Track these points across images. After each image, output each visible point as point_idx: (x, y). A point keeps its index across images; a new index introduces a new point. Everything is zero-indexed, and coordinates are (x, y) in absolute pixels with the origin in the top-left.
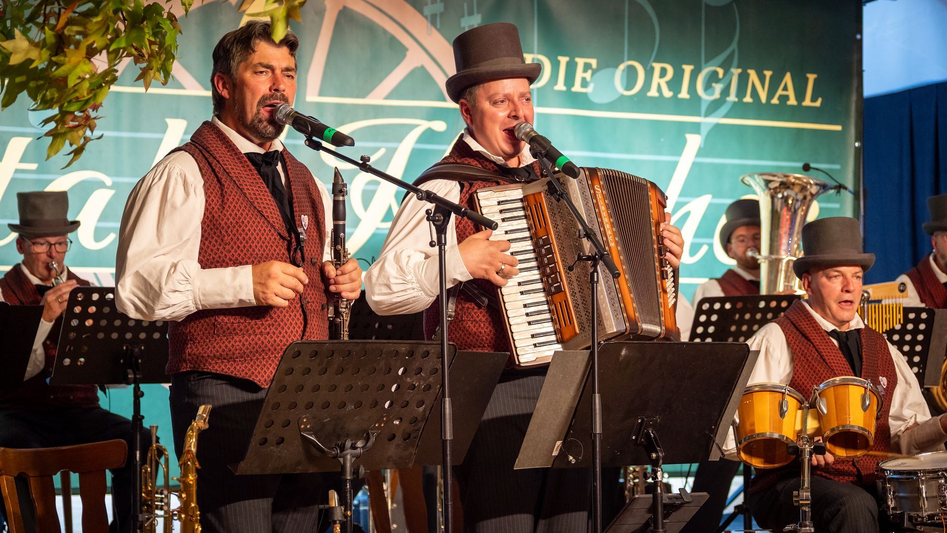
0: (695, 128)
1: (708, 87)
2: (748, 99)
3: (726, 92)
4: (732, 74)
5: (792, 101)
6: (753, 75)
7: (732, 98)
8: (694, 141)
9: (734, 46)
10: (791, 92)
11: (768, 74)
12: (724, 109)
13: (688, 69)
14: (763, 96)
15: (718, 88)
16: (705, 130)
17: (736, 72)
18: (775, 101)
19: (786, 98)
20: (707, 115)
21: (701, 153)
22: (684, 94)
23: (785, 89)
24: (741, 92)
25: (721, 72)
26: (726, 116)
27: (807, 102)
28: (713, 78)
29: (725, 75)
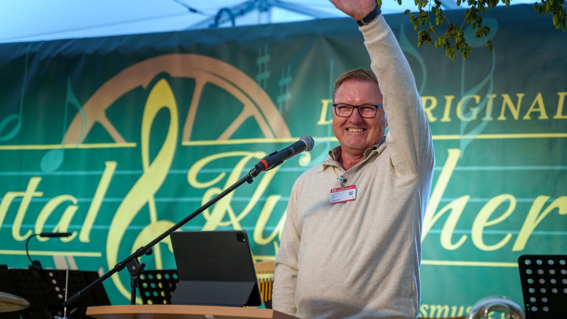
0: (455, 144)
1: (467, 111)
2: (502, 118)
3: (482, 114)
4: (488, 99)
5: (544, 116)
6: (507, 98)
7: (488, 118)
8: (454, 155)
9: (490, 77)
10: (542, 109)
11: (520, 96)
12: (482, 126)
13: (449, 99)
14: (516, 114)
15: (475, 111)
16: (463, 145)
17: (491, 97)
18: (527, 117)
19: (536, 115)
20: (466, 132)
21: (460, 163)
22: (446, 118)
23: (537, 106)
24: (496, 112)
25: (478, 98)
26: (483, 133)
27: (559, 115)
28: (472, 104)
29: (481, 100)
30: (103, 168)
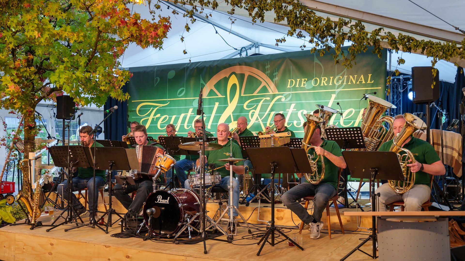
0: (334, 93)
1: (338, 81)
2: (350, 83)
3: (343, 82)
4: (345, 77)
5: (364, 82)
6: (351, 77)
7: (345, 83)
8: (334, 96)
9: (345, 70)
10: (363, 80)
11: (356, 76)
12: (343, 86)
13: (332, 78)
14: (354, 82)
15: (340, 81)
16: (337, 93)
18: (358, 83)
19: (361, 82)
20: (337, 88)
21: (335, 99)
22: (331, 84)
23: (361, 79)
24: (348, 81)
25: (341, 77)
26: (343, 88)
27: (369, 82)
28: (339, 79)
29: (342, 78)
30: (215, 104)
